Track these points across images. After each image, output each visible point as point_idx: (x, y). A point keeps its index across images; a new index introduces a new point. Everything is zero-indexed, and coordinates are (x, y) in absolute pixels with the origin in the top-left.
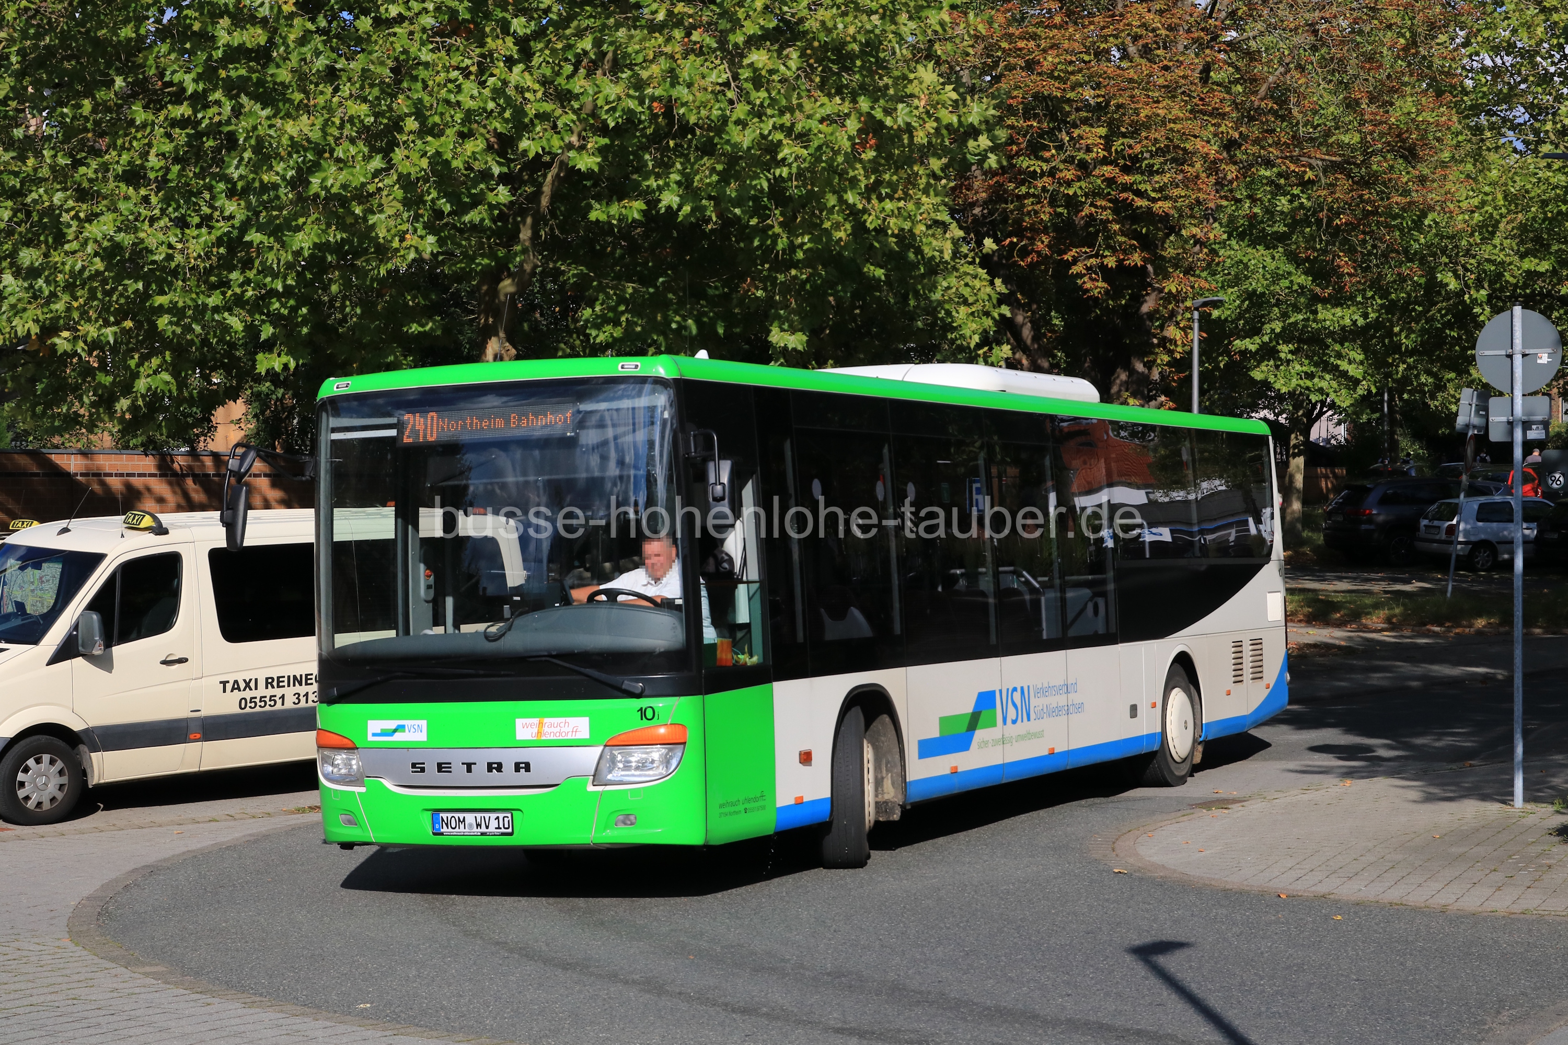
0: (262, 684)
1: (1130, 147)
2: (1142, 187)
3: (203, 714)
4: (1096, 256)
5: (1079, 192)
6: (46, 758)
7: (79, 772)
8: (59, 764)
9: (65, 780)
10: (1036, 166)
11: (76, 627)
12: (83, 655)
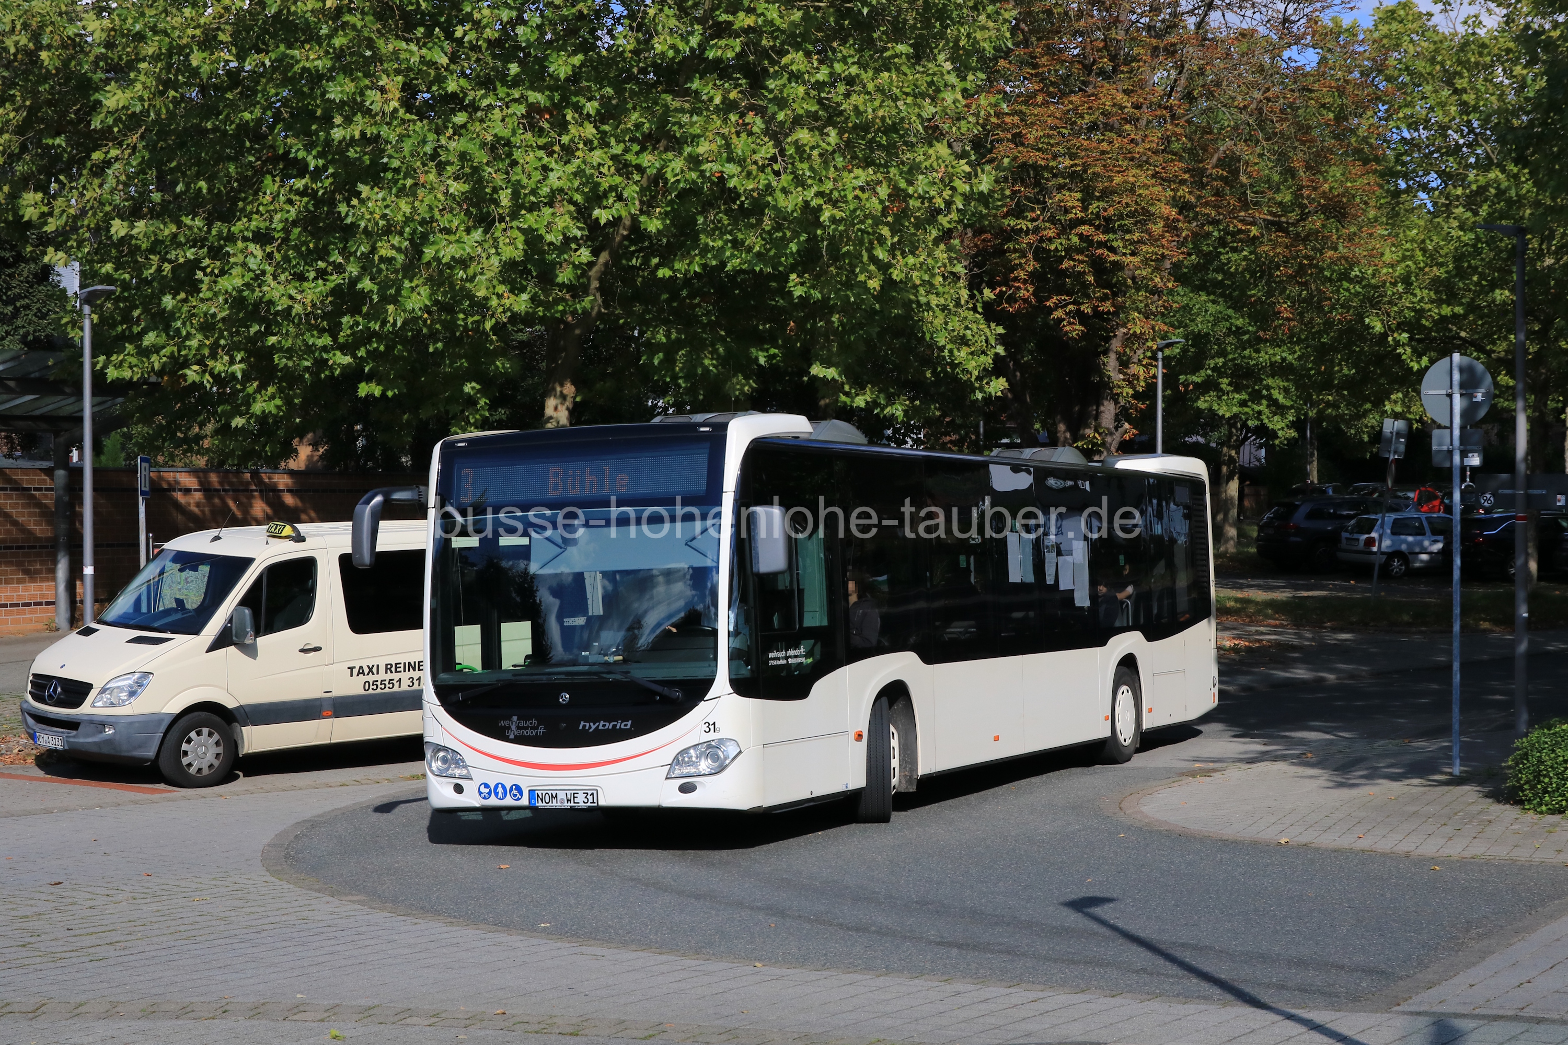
0: (382, 669)
1: (1105, 210)
2: (1115, 244)
3: (335, 694)
4: (1073, 303)
5: (1060, 248)
6: (205, 731)
7: (231, 743)
8: (216, 736)
9: (220, 750)
10: (1023, 224)
11: (230, 620)
12: (235, 644)
